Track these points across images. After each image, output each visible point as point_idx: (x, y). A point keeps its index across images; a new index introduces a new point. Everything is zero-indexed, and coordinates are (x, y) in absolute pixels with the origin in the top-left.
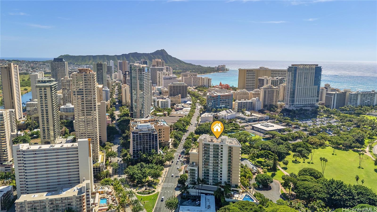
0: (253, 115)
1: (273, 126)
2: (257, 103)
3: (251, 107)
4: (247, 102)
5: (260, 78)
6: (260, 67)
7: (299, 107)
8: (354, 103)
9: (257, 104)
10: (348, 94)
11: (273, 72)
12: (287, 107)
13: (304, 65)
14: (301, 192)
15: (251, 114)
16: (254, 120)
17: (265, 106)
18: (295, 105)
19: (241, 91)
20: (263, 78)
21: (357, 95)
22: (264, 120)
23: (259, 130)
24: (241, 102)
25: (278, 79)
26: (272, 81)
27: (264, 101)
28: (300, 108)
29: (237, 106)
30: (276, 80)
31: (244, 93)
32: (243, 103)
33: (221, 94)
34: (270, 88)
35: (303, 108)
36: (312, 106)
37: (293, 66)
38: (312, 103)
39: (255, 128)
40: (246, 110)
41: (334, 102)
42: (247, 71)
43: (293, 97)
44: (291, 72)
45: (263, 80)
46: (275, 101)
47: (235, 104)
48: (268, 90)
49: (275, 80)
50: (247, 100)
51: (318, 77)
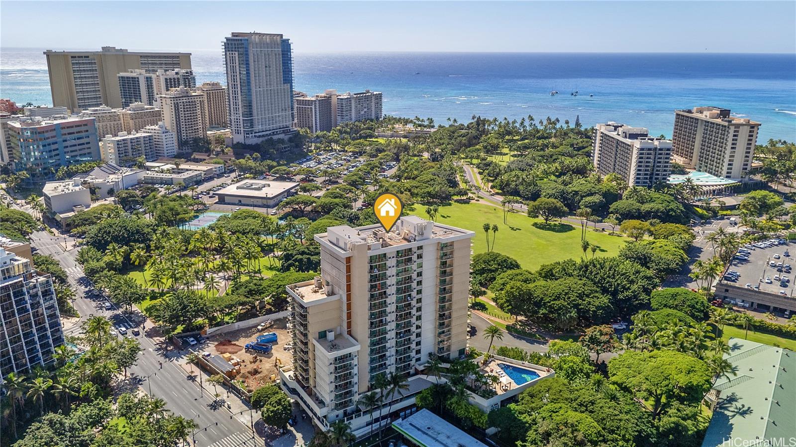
0: (182, 169)
1: (269, 185)
2: (164, 137)
3: (153, 151)
4: (137, 138)
5: (122, 74)
6: (103, 48)
7: (263, 136)
8: (347, 117)
9: (164, 140)
10: (334, 100)
11: (144, 60)
12: (240, 138)
13: (260, 34)
14: (560, 308)
15: (177, 167)
16: (195, 179)
17: (182, 143)
18: (255, 133)
19: (97, 110)
20: (134, 75)
21: (349, 100)
22: (216, 176)
23: (244, 201)
24: (123, 140)
25: (179, 76)
26: (166, 79)
27: (179, 132)
28: (266, 138)
29: (112, 151)
30: (176, 76)
31: (104, 115)
32: (129, 141)
33: (56, 122)
34: (184, 95)
35: (275, 137)
36: (286, 130)
37: (234, 36)
38: (284, 124)
39: (227, 199)
40: (147, 160)
41: (315, 118)
42: (72, 57)
43: (251, 114)
44: (237, 53)
45: (135, 80)
46: (201, 129)
47: (108, 146)
48: (181, 101)
49: (172, 77)
50: (134, 132)
51: (288, 63)
